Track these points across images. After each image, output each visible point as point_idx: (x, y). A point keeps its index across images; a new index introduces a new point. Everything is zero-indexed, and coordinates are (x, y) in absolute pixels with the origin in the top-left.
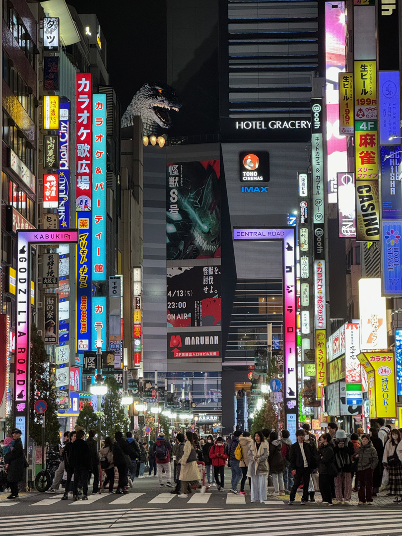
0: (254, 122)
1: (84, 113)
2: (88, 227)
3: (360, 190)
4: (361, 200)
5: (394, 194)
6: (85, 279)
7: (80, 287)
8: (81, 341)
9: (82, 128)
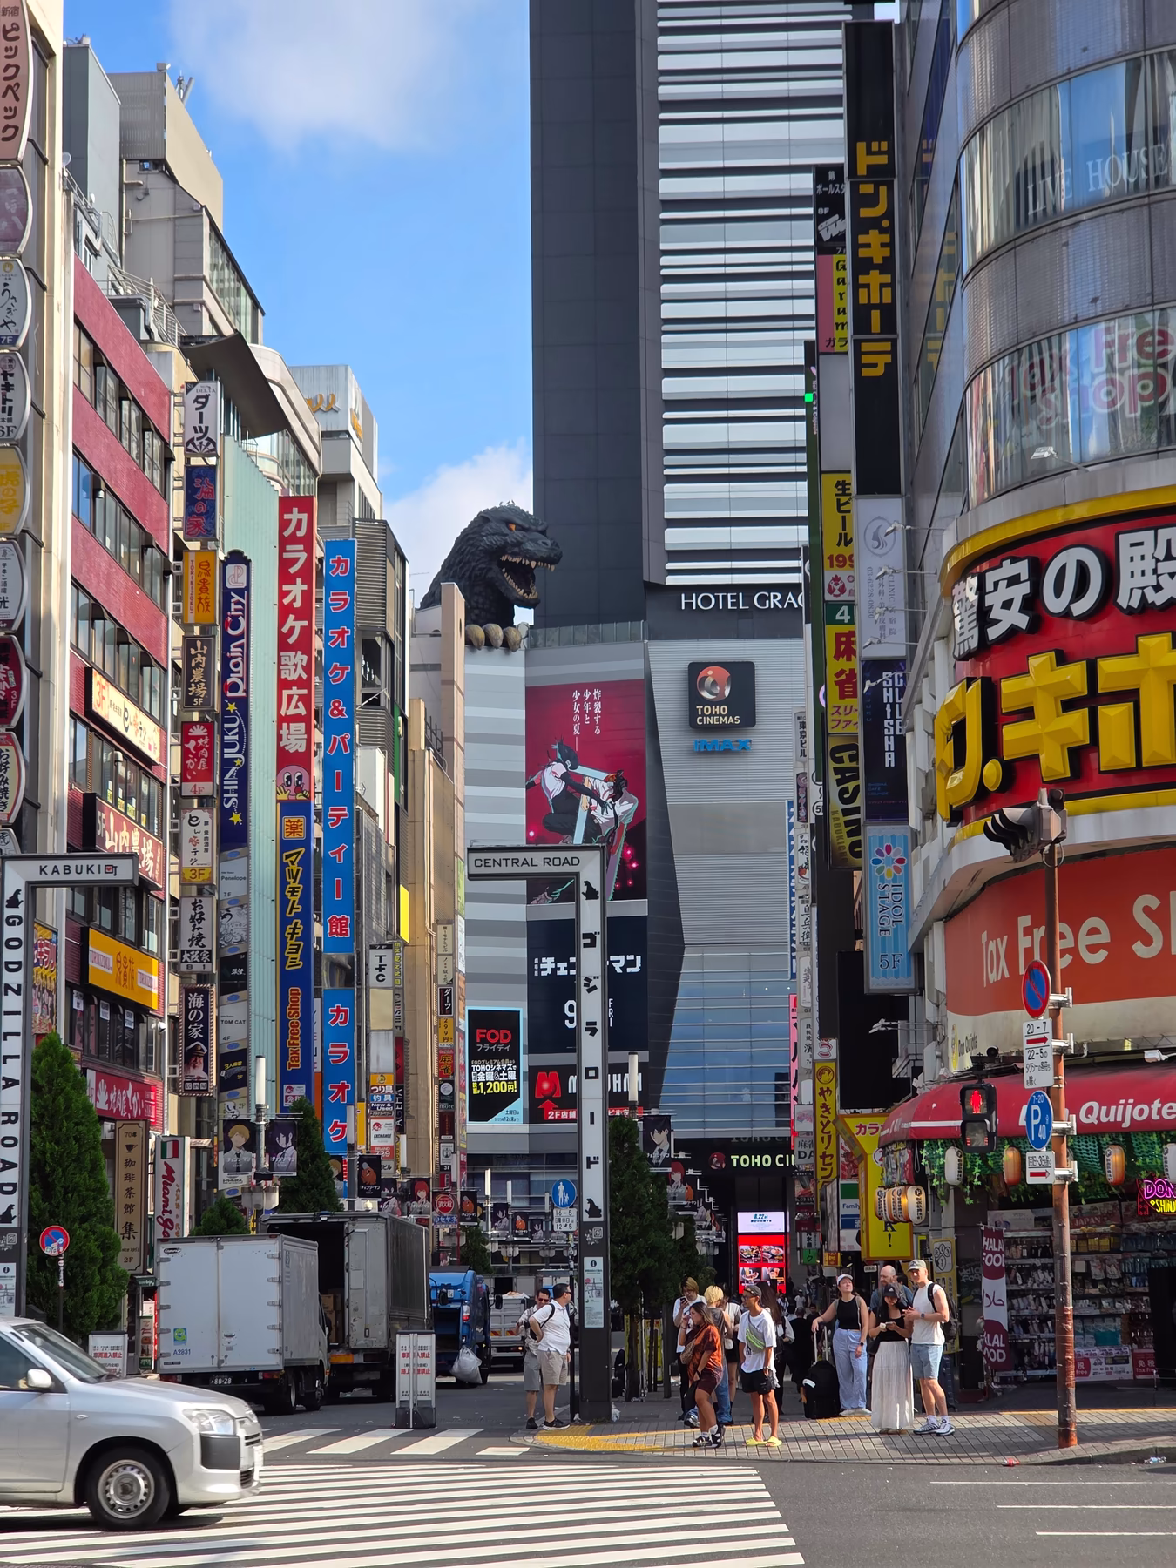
0: (721, 595)
1: (295, 583)
2: (303, 835)
3: (837, 755)
4: (839, 777)
5: (893, 765)
6: (297, 950)
7: (287, 968)
8: (290, 1088)
9: (292, 617)
